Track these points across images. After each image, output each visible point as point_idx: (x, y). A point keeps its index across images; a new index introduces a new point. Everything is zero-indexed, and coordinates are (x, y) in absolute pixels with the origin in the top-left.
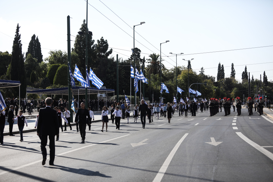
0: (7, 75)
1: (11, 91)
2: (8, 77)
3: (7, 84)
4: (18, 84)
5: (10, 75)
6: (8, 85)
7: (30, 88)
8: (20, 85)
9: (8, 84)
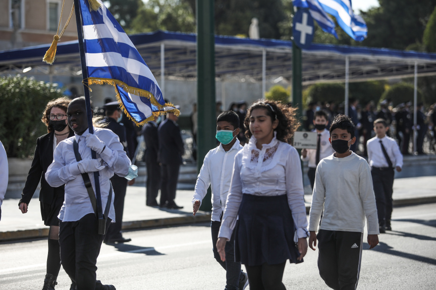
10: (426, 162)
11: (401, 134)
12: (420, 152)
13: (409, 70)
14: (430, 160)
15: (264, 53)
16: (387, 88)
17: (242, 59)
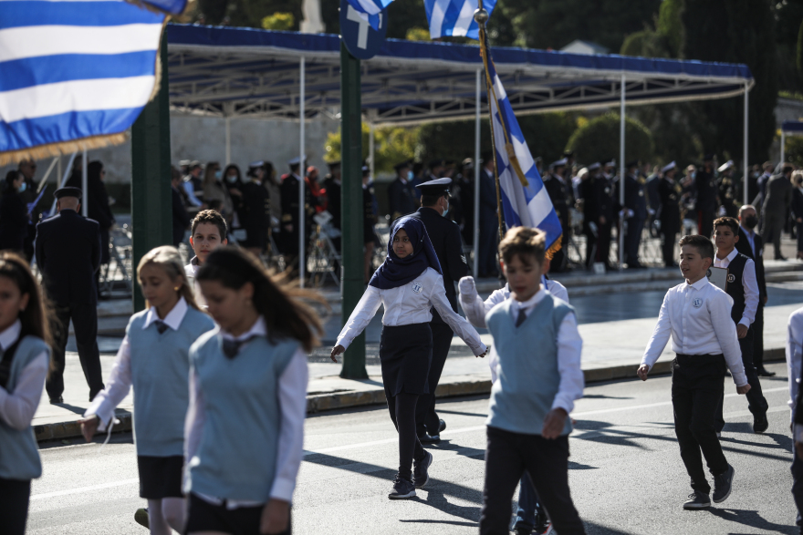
0: (662, 28)
1: (685, 121)
2: (667, 45)
3: (672, 82)
4: (734, 80)
5: (683, 33)
6: (677, 87)
7: (793, 107)
8: (746, 90)
9: (681, 82)
10: (643, 286)
11: (593, 226)
12: (633, 262)
13: (613, 94)
14: (653, 279)
15: (302, 62)
16: (582, 123)
17: (262, 71)
